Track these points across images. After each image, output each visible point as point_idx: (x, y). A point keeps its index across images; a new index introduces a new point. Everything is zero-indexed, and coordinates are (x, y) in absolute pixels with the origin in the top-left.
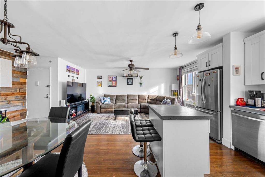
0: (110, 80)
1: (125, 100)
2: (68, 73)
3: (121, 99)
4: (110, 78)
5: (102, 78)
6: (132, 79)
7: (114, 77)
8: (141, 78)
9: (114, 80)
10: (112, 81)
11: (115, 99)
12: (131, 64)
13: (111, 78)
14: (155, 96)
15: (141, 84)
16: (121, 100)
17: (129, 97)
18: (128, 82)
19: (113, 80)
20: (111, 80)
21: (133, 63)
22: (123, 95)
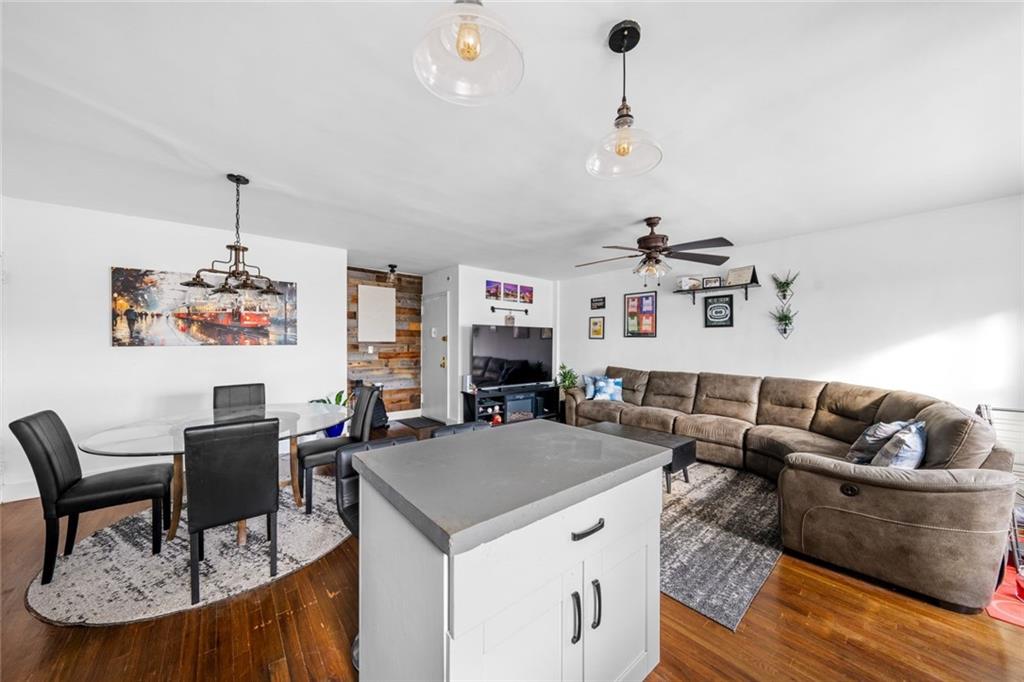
0: (631, 310)
1: (683, 397)
2: (493, 302)
3: (668, 392)
4: (631, 303)
5: (603, 307)
6: (731, 297)
7: (647, 298)
8: (783, 286)
9: (644, 309)
10: (640, 312)
11: (643, 389)
12: (652, 233)
13: (635, 303)
14: (868, 392)
15: (784, 319)
16: (669, 395)
17: (705, 387)
18: (709, 313)
19: (641, 309)
20: (635, 310)
21: (658, 230)
22: (679, 375)
